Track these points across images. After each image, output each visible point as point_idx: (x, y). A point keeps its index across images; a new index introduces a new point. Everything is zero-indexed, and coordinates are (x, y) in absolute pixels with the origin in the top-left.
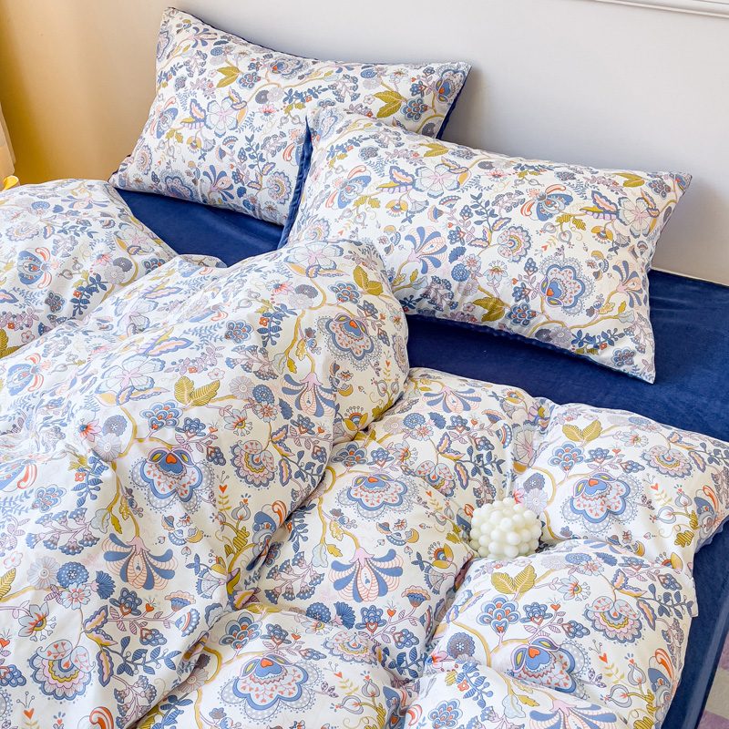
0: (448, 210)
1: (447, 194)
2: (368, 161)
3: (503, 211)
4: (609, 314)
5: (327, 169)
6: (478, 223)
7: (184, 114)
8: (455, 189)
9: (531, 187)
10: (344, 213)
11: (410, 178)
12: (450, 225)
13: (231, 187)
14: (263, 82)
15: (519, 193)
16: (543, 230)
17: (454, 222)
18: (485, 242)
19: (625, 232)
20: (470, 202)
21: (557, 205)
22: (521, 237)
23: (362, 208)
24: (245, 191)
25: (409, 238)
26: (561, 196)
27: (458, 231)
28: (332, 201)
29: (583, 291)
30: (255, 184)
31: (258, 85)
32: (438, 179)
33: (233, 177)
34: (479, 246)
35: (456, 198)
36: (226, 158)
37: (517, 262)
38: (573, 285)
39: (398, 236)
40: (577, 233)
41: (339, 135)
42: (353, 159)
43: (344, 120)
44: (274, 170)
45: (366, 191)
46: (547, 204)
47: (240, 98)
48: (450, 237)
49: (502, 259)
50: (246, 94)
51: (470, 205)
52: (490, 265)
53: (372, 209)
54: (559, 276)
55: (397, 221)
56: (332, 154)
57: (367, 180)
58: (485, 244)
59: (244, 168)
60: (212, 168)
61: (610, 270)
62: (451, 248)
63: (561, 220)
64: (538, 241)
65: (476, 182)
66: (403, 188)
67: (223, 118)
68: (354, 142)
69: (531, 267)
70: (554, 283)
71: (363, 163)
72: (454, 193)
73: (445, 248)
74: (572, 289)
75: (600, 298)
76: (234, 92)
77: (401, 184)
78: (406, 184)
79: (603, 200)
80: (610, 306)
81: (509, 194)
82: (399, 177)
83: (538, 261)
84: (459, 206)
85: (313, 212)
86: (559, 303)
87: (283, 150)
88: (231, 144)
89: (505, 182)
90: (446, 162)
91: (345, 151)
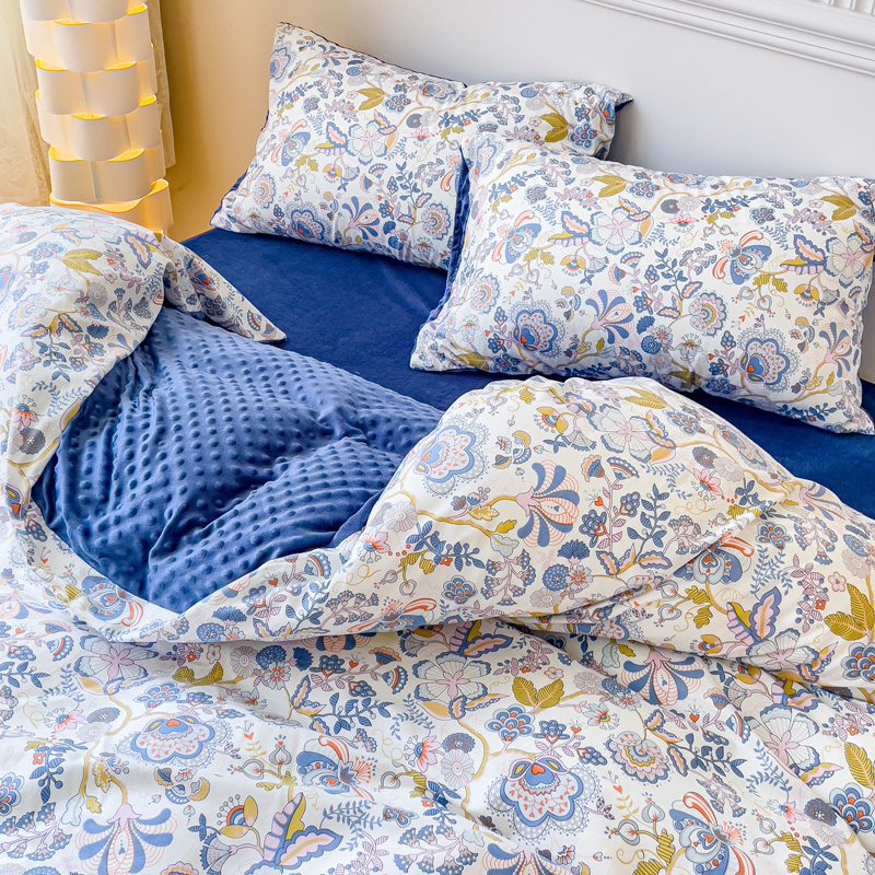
0: (631, 270)
1: (629, 249)
2: (536, 205)
3: (693, 273)
4: (817, 389)
5: (490, 213)
6: (666, 288)
7: (318, 139)
8: (636, 243)
9: (723, 238)
10: (513, 269)
11: (584, 227)
12: (635, 290)
13: (377, 222)
14: (414, 105)
15: (710, 247)
16: (740, 297)
17: (638, 286)
18: (675, 312)
19: (833, 284)
20: (655, 261)
21: (753, 262)
22: (715, 306)
23: (534, 264)
24: (394, 226)
25: (590, 302)
26: (758, 248)
27: (644, 297)
28: (499, 254)
29: (787, 367)
30: (406, 219)
31: (408, 108)
32: (616, 229)
33: (381, 210)
34: (669, 316)
35: (639, 256)
36: (373, 189)
37: (713, 335)
38: (776, 361)
39: (578, 299)
40: (777, 297)
41: (500, 171)
42: (518, 203)
43: (504, 152)
44: (430, 202)
45: (536, 243)
46: (742, 260)
47: (388, 122)
48: (636, 303)
49: (695, 332)
50: (394, 117)
51: (655, 265)
52: (683, 338)
53: (545, 266)
54: (760, 351)
55: (575, 281)
56: (494, 195)
57: (536, 229)
58: (675, 314)
59: (394, 200)
60: (355, 200)
61: (817, 338)
62: (638, 317)
63: (760, 282)
64: (734, 310)
65: (660, 234)
66: (578, 240)
67: (369, 144)
68: (518, 181)
69: (728, 341)
70: (755, 359)
71: (530, 207)
72: (636, 248)
73: (631, 316)
74: (775, 365)
75: (806, 372)
76: (380, 115)
77: (577, 235)
78: (580, 235)
79: (808, 246)
80: (817, 380)
81: (698, 250)
82: (573, 226)
83: (736, 334)
84: (643, 265)
85: (477, 265)
86: (761, 380)
87: (440, 179)
88: (380, 172)
89: (693, 232)
90: (625, 205)
91: (509, 192)
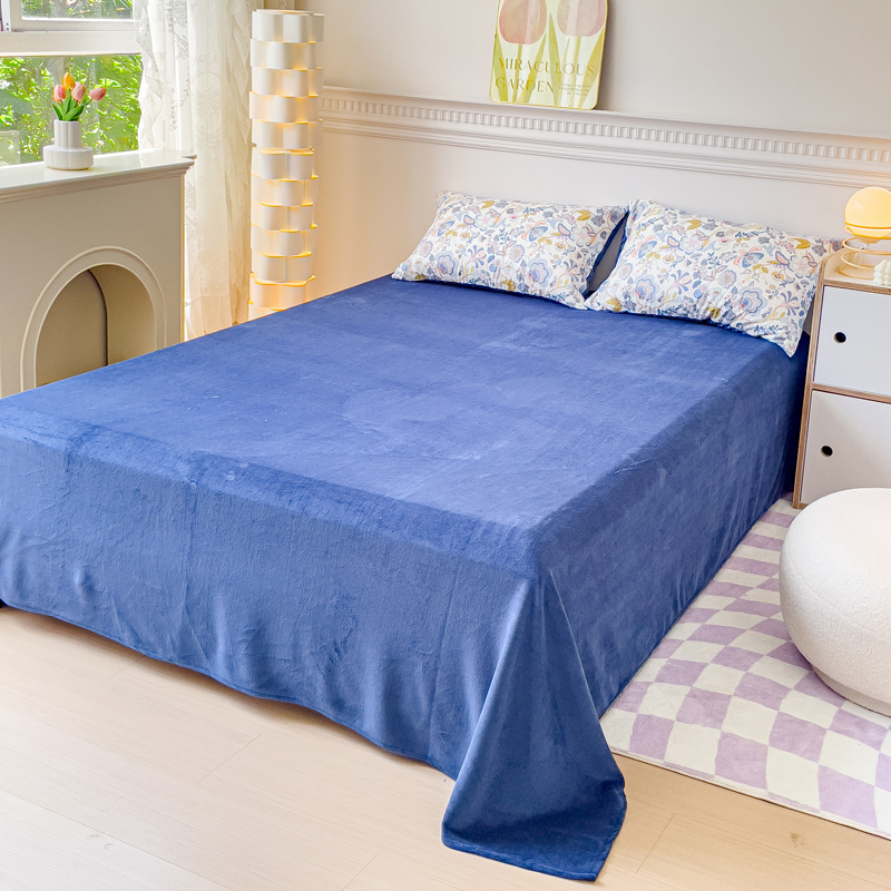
0: (695, 261)
1: (696, 252)
2: (657, 233)
3: (724, 262)
4: (774, 318)
6: (710, 268)
8: (700, 250)
9: (742, 248)
10: (640, 261)
11: (677, 243)
12: (695, 269)
15: (735, 252)
16: (744, 273)
17: (697, 268)
19: (792, 275)
20: (707, 257)
21: (755, 259)
22: (731, 276)
23: (650, 259)
25: (673, 275)
26: (758, 254)
27: (699, 272)
28: (635, 254)
29: (761, 305)
32: (692, 243)
34: (709, 280)
35: (700, 255)
37: (728, 288)
38: (756, 301)
39: (667, 274)
40: (763, 275)
41: (644, 217)
42: (649, 232)
45: (654, 250)
46: (749, 258)
48: (694, 275)
49: (720, 287)
52: (714, 290)
53: (656, 259)
54: (749, 297)
55: (667, 266)
56: (639, 227)
57: (655, 243)
58: (712, 279)
61: (779, 295)
62: (694, 281)
63: (755, 268)
64: (740, 278)
65: (712, 245)
66: (673, 248)
68: (651, 222)
69: (735, 291)
70: (746, 300)
71: (654, 233)
72: (699, 252)
73: (691, 281)
74: (755, 303)
75: (770, 308)
77: (673, 246)
79: (782, 257)
80: (776, 313)
81: (729, 253)
82: (673, 243)
83: (739, 288)
84: (701, 259)
86: (747, 310)
89: (729, 245)
90: (699, 233)
91: (646, 227)
